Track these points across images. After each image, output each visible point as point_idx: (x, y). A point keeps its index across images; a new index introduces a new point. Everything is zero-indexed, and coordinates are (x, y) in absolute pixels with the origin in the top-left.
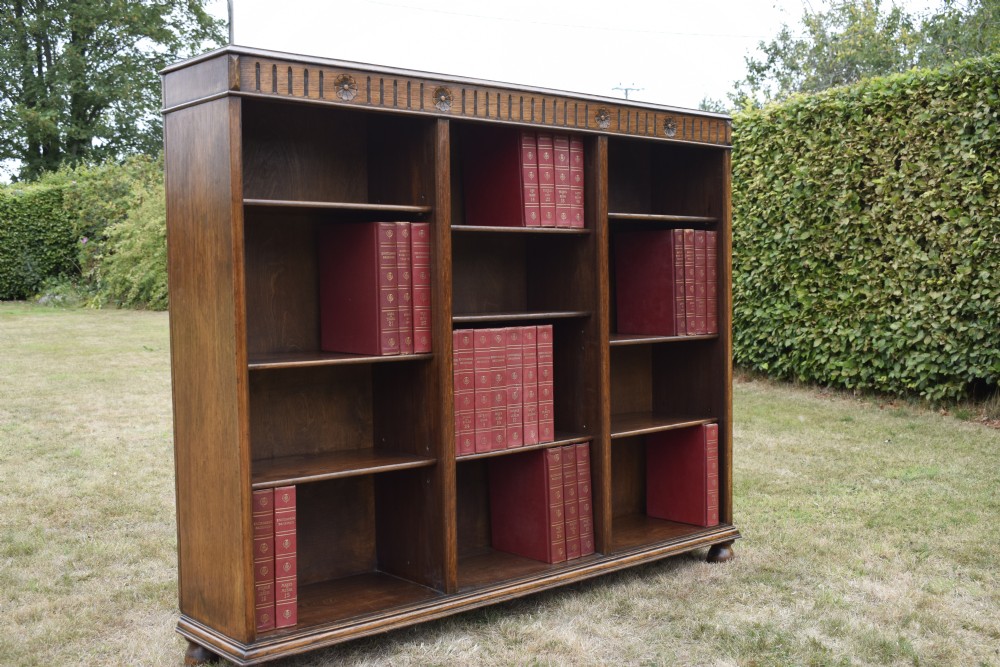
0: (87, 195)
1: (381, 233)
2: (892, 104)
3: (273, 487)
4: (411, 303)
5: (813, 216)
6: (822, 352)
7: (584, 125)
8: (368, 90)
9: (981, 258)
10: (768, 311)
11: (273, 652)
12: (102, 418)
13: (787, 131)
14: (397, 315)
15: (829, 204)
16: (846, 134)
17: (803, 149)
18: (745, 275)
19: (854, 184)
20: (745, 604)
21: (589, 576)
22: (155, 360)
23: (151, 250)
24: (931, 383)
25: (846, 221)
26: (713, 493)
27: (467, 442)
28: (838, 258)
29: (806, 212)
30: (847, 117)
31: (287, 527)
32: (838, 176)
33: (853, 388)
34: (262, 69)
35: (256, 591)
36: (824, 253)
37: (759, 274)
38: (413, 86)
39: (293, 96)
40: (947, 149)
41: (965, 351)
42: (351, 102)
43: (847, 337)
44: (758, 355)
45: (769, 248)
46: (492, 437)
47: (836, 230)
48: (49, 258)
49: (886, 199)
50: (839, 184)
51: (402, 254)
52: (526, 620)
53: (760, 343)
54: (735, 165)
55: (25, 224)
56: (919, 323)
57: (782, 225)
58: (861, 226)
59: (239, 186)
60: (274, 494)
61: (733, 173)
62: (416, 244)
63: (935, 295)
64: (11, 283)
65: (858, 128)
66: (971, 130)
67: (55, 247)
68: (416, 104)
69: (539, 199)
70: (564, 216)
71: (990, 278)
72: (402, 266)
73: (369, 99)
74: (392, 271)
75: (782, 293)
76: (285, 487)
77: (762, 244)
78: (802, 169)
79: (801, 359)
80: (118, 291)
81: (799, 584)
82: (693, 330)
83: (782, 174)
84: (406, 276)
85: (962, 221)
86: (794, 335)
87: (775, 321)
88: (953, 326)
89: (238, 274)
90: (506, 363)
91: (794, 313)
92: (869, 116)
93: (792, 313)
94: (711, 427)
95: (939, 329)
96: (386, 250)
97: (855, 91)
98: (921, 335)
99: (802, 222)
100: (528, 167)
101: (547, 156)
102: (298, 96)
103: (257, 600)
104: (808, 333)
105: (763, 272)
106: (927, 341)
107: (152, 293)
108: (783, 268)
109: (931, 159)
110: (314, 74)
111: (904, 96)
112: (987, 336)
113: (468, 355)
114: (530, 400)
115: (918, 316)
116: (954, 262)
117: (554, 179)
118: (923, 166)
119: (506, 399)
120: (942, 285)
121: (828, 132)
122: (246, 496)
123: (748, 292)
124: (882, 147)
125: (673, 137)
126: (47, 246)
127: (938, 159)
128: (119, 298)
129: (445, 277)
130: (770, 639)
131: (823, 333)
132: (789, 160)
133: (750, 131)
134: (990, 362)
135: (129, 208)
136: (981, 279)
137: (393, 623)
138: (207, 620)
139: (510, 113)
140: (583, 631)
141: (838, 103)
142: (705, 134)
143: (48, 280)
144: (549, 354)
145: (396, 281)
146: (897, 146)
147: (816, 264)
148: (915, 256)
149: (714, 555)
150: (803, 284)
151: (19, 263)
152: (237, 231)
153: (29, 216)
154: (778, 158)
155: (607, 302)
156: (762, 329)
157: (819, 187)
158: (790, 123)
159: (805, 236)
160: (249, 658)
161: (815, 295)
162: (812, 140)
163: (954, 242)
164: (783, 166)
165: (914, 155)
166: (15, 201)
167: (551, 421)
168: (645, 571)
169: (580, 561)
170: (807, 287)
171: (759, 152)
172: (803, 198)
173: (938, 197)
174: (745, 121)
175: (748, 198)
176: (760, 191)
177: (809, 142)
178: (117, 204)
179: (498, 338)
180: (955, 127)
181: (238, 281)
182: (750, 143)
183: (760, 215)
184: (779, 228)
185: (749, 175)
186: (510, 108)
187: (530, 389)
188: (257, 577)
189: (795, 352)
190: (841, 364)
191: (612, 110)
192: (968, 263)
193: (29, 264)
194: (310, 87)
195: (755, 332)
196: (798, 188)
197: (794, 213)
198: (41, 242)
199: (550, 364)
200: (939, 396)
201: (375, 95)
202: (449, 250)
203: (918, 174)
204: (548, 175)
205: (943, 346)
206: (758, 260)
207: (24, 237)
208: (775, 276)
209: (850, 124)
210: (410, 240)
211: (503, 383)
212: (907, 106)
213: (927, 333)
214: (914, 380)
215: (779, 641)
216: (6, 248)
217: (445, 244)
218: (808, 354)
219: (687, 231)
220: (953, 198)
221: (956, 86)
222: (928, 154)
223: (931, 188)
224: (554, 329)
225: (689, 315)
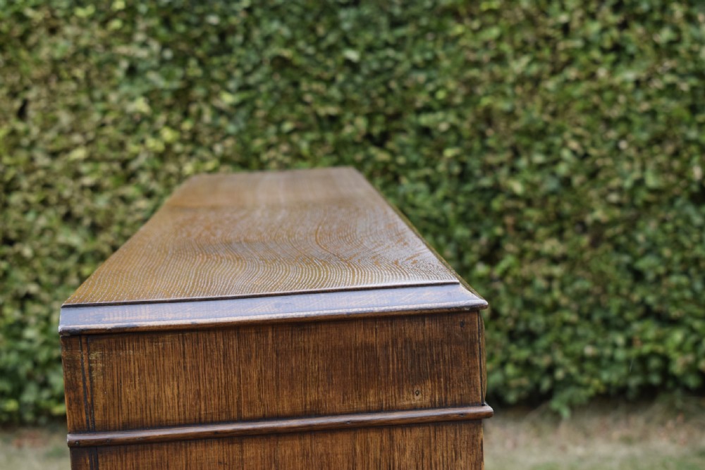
40: (98, 95)
66: (132, 72)
85: (129, 191)
109: (74, 109)
111: (21, 18)
118: (65, 118)
127: (86, 108)
146: (19, 87)
148: (59, 238)
165: (49, 101)
203: (56, 128)
212: (27, 33)
220: (110, 161)
222: (71, 100)
223: (76, 146)
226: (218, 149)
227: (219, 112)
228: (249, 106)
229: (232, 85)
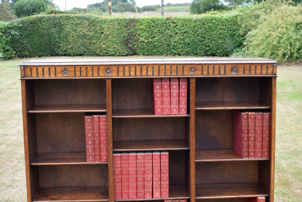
0: (246, 19)
1: (86, 120)
4: (100, 143)
7: (181, 74)
8: (75, 72)
14: (94, 148)
27: (125, 195)
34: (33, 70)
38: (94, 68)
39: (45, 77)
42: (68, 77)
46: (136, 194)
48: (237, 41)
51: (96, 127)
55: (229, 28)
62: (102, 123)
64: (224, 50)
67: (239, 37)
68: (96, 74)
69: (162, 104)
70: (175, 110)
72: (96, 131)
73: (75, 75)
82: (252, 156)
84: (97, 135)
90: (144, 167)
94: (262, 198)
96: (88, 126)
100: (157, 91)
101: (166, 87)
102: (47, 77)
110: (53, 69)
114: (156, 181)
117: (170, 96)
119: (144, 180)
125: (237, 75)
126: (237, 36)
129: (109, 136)
139: (141, 73)
142: (258, 71)
143: (237, 49)
144: (167, 164)
145: (93, 137)
151: (226, 43)
153: (231, 25)
166: (226, 19)
167: (167, 190)
178: (256, 22)
179: (140, 158)
186: (141, 71)
187: (156, 177)
191: (198, 66)
193: (229, 43)
194: (51, 73)
198: (234, 34)
199: (167, 168)
201: (78, 73)
202: (111, 127)
204: (167, 94)
207: (228, 33)
210: (99, 122)
211: (142, 174)
216: (222, 37)
217: (109, 124)
219: (250, 113)
224: (169, 154)
225: (250, 150)
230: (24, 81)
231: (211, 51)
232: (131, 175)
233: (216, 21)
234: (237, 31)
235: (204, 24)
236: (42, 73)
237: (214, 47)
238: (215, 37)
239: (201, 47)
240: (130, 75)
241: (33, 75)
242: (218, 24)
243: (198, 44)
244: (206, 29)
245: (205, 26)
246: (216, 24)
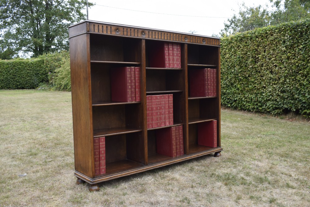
0: (50, 61)
1: (127, 70)
2: (263, 35)
3: (99, 137)
4: (135, 88)
5: (242, 65)
6: (244, 101)
7: (181, 41)
8: (123, 32)
9: (287, 76)
10: (230, 91)
11: (99, 180)
12: (55, 120)
13: (235, 43)
14: (132, 91)
15: (247, 62)
16: (251, 43)
17: (239, 47)
18: (224, 81)
19: (253, 56)
20: (224, 168)
21: (183, 160)
22: (68, 104)
23: (67, 75)
24: (274, 110)
25: (251, 66)
26: (215, 139)
27: (150, 125)
28: (249, 76)
29: (240, 64)
30: (251, 39)
31: (103, 148)
32: (249, 54)
33: (253, 111)
34: (95, 26)
35: (95, 165)
36: (245, 75)
37: (228, 81)
38: (135, 30)
39: (103, 33)
40: (278, 47)
41: (282, 101)
42: (119, 35)
43: (251, 97)
44: (227, 102)
45: (231, 74)
46: (157, 124)
47: (248, 69)
48: (41, 78)
49: (262, 60)
50: (249, 57)
51: (133, 75)
52: (166, 172)
53: (228, 99)
54: (221, 52)
55: (34, 69)
56: (270, 93)
57: (234, 68)
58: (255, 68)
59: (89, 57)
60: (99, 139)
61: (221, 54)
62: (136, 73)
63: (274, 86)
64: (31, 84)
65: (254, 42)
66: (284, 42)
67: (42, 75)
68: (136, 35)
69: (169, 60)
70: (176, 65)
71: (289, 81)
72: (133, 78)
73: (124, 34)
74: (130, 80)
75: (234, 86)
76: (102, 137)
77: (228, 73)
78: (239, 53)
79: (239, 103)
80: (59, 86)
81: (238, 163)
82: (210, 95)
83: (234, 54)
84: (134, 81)
85: (282, 66)
86: (237, 97)
87: (232, 93)
88: (279, 94)
89: (89, 81)
90: (160, 104)
91: (237, 91)
92: (257, 38)
93: (236, 91)
94: (215, 121)
95: (276, 95)
96: (128, 74)
97: (253, 32)
98: (271, 97)
99: (239, 67)
100: (166, 52)
101: (171, 49)
102: (105, 33)
103: (95, 167)
104: (241, 96)
105: (229, 80)
106: (272, 98)
107: (68, 87)
108: (234, 79)
109: (274, 50)
110: (109, 27)
111: (266, 33)
112: (288, 97)
113: (151, 102)
114: (167, 114)
115: (270, 92)
116: (280, 77)
117: (173, 55)
118: (272, 52)
119: (161, 114)
120: (276, 83)
121: (246, 43)
122: (92, 139)
123: (225, 86)
124: (261, 47)
125: (205, 44)
126: (40, 75)
127: (276, 50)
128: (59, 88)
129: (144, 81)
130: (231, 177)
131: (245, 96)
132: (236, 50)
133: (225, 43)
134: (289, 104)
135: (61, 64)
136: (287, 82)
137: (131, 173)
138: (82, 172)
139: (161, 37)
140: (181, 175)
141: (249, 35)
142: (213, 43)
143: (40, 84)
144: (172, 102)
145: (131, 82)
146: (265, 46)
147: (243, 78)
148: (269, 76)
149: (216, 155)
150: (239, 83)
151: (33, 79)
152: (89, 69)
153: (35, 67)
154: (233, 50)
155: (187, 88)
156: (228, 95)
157: (244, 57)
158: (236, 40)
159: (240, 70)
160: (93, 182)
161: (243, 86)
162: (242, 45)
163: (280, 72)
164: (234, 52)
165: (269, 49)
166: (31, 63)
167: (172, 120)
168: (198, 159)
169: (180, 157)
170: (241, 84)
171: (228, 48)
172: (240, 60)
173: (275, 60)
174: (224, 40)
175: (225, 60)
176: (228, 58)
177: (241, 45)
178: (58, 63)
179: (158, 98)
180: (280, 41)
181: (89, 83)
182: (225, 46)
183: (228, 65)
184: (233, 68)
185: (225, 54)
186: (161, 36)
187: (167, 111)
188: (95, 161)
189: (237, 101)
190: (250, 104)
191: (188, 37)
192: (283, 77)
193: (35, 79)
194: (108, 31)
195: (227, 96)
196: (238, 58)
197: (237, 64)
198: (38, 73)
199: (172, 104)
200: (276, 113)
201: (125, 33)
202: (145, 74)
203: (270, 54)
204: (171, 54)
205: (277, 100)
206: (227, 77)
207: (34, 72)
208: (232, 81)
209: (252, 41)
210: (135, 72)
211: (160, 110)
212: (267, 36)
213: (272, 96)
214: (269, 109)
215: (233, 177)
216: (29, 75)
217: (144, 72)
218: (241, 102)
219: (209, 69)
220: (280, 60)
221: (280, 30)
222: (273, 48)
223: (274, 57)
224: (173, 95)
225: (209, 91)
226: (299, 57)
227: (301, 49)
228: (305, 48)
229: (302, 44)
230: (89, 35)
231: (21, 85)
232: (154, 110)
233: (24, 64)
234: (40, 71)
235: (14, 66)
236: (102, 29)
237: (23, 82)
238: (24, 75)
239: (13, 83)
240: (155, 38)
241: (96, 31)
242: (26, 66)
243: (11, 80)
244: (16, 70)
245: (15, 67)
246: (24, 66)
